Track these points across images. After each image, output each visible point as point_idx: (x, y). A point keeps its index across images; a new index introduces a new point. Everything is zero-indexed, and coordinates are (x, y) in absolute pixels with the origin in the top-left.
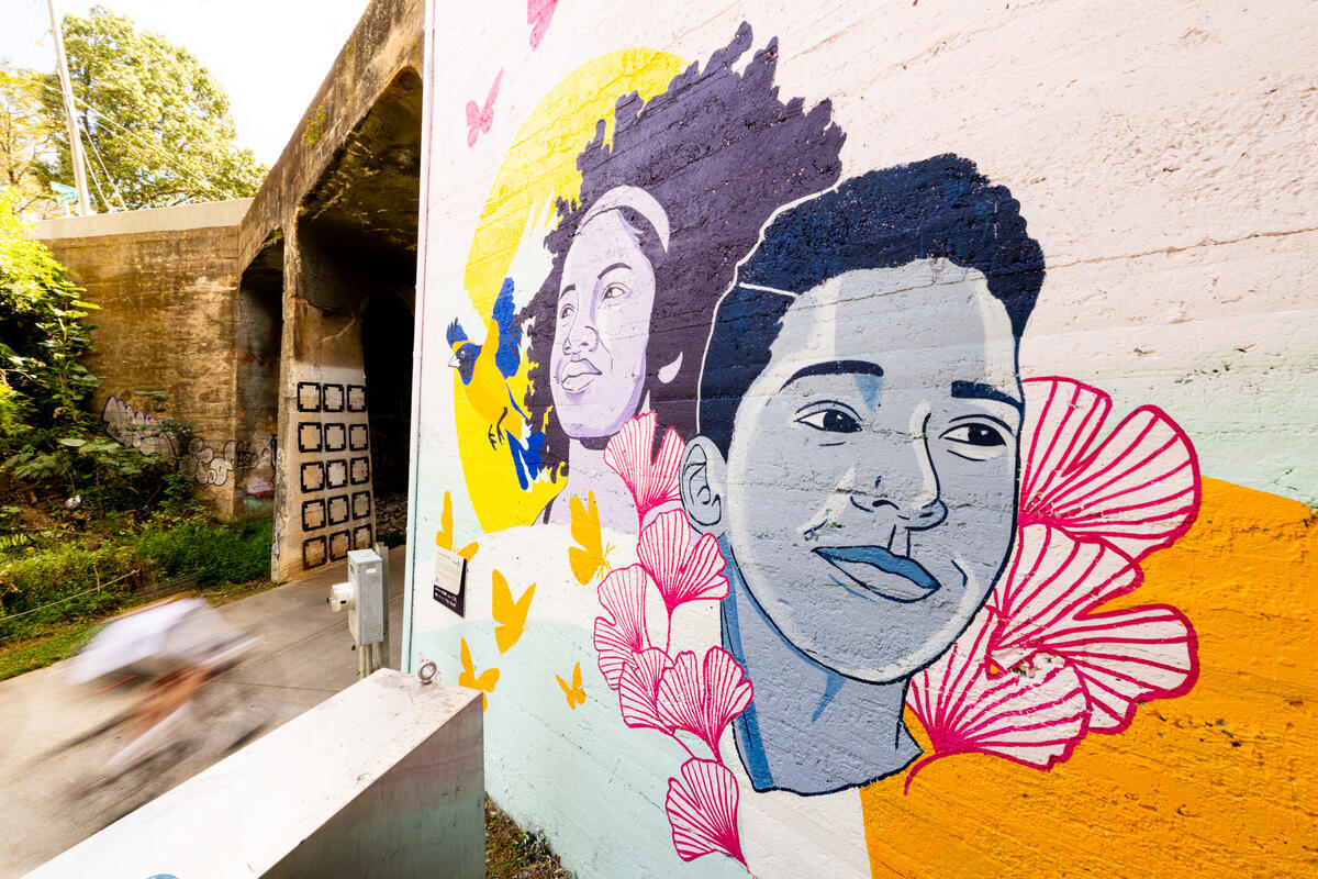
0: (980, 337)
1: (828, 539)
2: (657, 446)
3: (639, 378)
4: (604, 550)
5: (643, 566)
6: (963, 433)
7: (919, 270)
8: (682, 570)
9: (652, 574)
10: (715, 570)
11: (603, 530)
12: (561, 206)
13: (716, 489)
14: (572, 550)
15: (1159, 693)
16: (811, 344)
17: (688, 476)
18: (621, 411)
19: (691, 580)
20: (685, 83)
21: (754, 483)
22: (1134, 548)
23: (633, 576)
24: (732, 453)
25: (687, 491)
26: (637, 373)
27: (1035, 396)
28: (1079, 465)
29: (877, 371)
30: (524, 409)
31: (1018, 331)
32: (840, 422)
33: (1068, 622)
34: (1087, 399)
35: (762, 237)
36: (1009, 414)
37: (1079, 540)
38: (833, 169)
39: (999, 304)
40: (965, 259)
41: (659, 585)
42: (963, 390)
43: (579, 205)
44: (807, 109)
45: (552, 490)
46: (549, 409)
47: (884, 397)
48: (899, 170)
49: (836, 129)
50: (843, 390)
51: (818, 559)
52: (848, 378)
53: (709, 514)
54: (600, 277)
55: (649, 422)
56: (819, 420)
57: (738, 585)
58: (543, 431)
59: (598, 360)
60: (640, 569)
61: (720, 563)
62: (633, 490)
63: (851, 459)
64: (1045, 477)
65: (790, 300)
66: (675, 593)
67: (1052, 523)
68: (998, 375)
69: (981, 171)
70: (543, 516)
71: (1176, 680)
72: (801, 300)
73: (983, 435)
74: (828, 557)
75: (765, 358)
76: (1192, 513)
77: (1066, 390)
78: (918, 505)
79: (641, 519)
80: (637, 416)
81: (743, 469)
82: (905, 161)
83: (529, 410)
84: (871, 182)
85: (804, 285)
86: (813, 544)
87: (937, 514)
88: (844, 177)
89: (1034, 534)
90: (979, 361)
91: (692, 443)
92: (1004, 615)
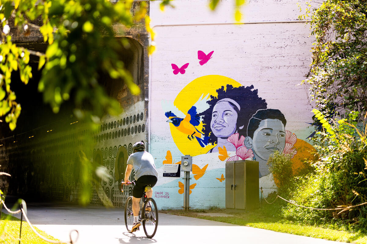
0: (282, 127)
1: (267, 147)
2: (239, 138)
3: (235, 128)
4: (228, 155)
5: (237, 155)
6: (281, 136)
7: (276, 120)
8: (245, 155)
9: (240, 156)
10: (251, 153)
11: (228, 152)
12: (212, 97)
13: (251, 143)
14: (219, 156)
15: (295, 154)
16: (264, 126)
17: (246, 142)
18: (231, 133)
19: (247, 155)
20: (242, 88)
21: (257, 142)
22: (293, 144)
23: (235, 157)
24: (253, 138)
25: (246, 144)
26: (234, 127)
27: (286, 132)
28: (290, 138)
29: (272, 129)
30: (202, 132)
31: (285, 127)
32: (268, 134)
33: (289, 151)
34: (290, 133)
35: (257, 112)
36: (284, 134)
37: (290, 144)
38: (266, 107)
39: (283, 124)
40: (280, 120)
41: (241, 158)
42: (280, 132)
43: (217, 98)
44: (262, 99)
45: (213, 147)
46: (211, 132)
47: (273, 132)
48: (273, 109)
49: (266, 103)
50: (268, 131)
51: (266, 150)
52: (269, 130)
53: (251, 146)
54: (224, 111)
55: (237, 135)
56: (266, 134)
57: (255, 155)
58: (209, 136)
59: (224, 125)
60: (237, 156)
61: (252, 152)
62: (234, 145)
63: (269, 139)
64: (287, 139)
65: (261, 121)
66: (244, 158)
67: (288, 143)
68: (283, 130)
69: (281, 112)
70: (210, 151)
71: (296, 153)
72: (262, 121)
73: (282, 136)
74: (267, 149)
75: (258, 127)
76: (296, 141)
77: (288, 132)
78: (277, 142)
79: (237, 149)
80: (235, 133)
81: (255, 140)
82: (274, 109)
83: (204, 132)
84: (270, 110)
85: (263, 119)
86: (266, 148)
87: (279, 143)
88: (267, 109)
89: (287, 144)
90: (282, 129)
91: (246, 137)
92: (285, 151)
